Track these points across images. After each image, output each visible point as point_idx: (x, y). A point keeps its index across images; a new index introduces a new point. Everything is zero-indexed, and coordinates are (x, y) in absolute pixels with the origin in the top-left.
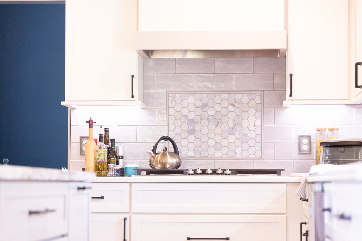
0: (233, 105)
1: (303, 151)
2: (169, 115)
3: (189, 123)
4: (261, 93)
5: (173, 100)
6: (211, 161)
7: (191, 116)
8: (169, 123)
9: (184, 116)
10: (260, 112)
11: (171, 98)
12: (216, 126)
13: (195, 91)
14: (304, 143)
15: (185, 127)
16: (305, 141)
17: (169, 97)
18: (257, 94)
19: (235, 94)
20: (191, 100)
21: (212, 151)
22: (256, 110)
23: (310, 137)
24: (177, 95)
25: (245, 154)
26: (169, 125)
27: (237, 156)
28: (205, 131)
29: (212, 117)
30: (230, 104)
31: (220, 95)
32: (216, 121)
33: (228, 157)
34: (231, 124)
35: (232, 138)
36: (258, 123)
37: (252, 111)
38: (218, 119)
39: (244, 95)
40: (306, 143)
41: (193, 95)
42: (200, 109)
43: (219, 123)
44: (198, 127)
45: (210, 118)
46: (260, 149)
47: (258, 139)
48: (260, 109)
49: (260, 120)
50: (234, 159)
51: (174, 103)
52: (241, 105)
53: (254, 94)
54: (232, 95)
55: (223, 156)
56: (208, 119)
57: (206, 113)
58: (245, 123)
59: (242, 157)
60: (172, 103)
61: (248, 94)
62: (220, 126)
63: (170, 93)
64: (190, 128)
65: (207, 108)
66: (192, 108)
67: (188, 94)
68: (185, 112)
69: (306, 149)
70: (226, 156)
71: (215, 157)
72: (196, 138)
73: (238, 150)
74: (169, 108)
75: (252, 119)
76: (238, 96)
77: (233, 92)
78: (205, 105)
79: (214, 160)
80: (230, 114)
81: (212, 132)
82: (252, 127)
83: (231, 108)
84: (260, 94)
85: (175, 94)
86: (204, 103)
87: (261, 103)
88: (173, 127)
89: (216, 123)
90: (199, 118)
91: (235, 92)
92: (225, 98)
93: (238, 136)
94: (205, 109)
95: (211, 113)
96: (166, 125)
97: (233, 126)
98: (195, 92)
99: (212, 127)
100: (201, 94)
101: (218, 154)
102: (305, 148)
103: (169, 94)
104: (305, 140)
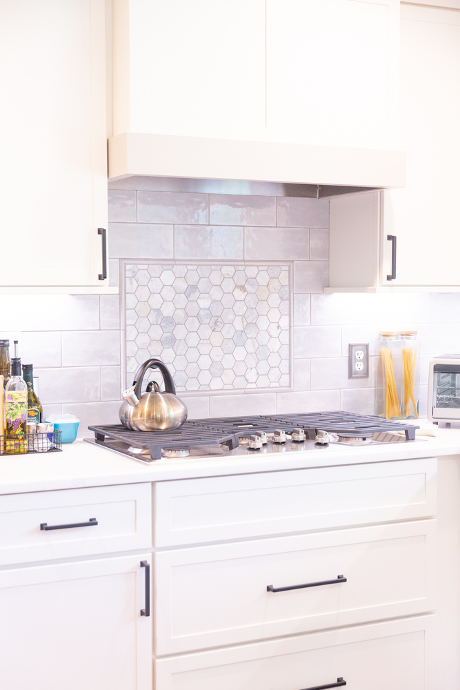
0: (243, 288)
1: (356, 373)
2: (126, 310)
3: (163, 324)
4: (289, 266)
5: (134, 277)
6: (203, 399)
7: (168, 311)
8: (126, 325)
9: (155, 309)
10: (288, 302)
11: (129, 274)
12: (213, 330)
13: (174, 260)
14: (357, 357)
15: (157, 332)
16: (360, 355)
17: (125, 270)
18: (283, 268)
19: (246, 266)
20: (167, 277)
21: (205, 378)
22: (281, 298)
23: (367, 346)
24: (140, 267)
25: (263, 382)
26: (125, 330)
27: (249, 386)
28: (193, 340)
29: (206, 311)
30: (236, 286)
31: (219, 267)
32: (213, 320)
33: (235, 389)
34: (239, 325)
35: (240, 353)
36: (284, 322)
37: (275, 299)
38: (217, 316)
39: (261, 268)
40: (361, 358)
41: (170, 267)
42: (183, 296)
43: (218, 324)
44: (180, 333)
45: (202, 313)
46: (288, 372)
47: (285, 353)
48: (287, 296)
49: (288, 316)
50: (244, 393)
51: (135, 284)
52: (257, 287)
53: (278, 268)
54: (241, 268)
55: (226, 387)
56: (197, 316)
57: (195, 303)
58: (263, 324)
59: (258, 388)
60: (131, 283)
61: (268, 266)
62: (218, 329)
63: (128, 264)
64: (165, 335)
65: (197, 294)
66: (168, 294)
67: (162, 265)
68: (156, 301)
69: (362, 368)
70: (231, 387)
71: (211, 390)
72: (178, 353)
73: (252, 376)
74: (126, 293)
75: (274, 315)
76: (252, 271)
77: (243, 263)
78: (193, 288)
79: (210, 395)
80: (238, 304)
81: (205, 341)
82: (274, 331)
83: (239, 294)
84: (287, 268)
85: (136, 264)
86: (191, 284)
87: (289, 285)
88: (135, 332)
89: (212, 324)
90: (181, 313)
91: (247, 263)
92: (228, 275)
93: (251, 350)
94: (193, 297)
95: (204, 303)
96: (120, 330)
97: (243, 329)
98: (173, 263)
99: (206, 331)
100: (186, 265)
101: (216, 384)
102: (359, 367)
103: (125, 264)
104: (360, 352)
